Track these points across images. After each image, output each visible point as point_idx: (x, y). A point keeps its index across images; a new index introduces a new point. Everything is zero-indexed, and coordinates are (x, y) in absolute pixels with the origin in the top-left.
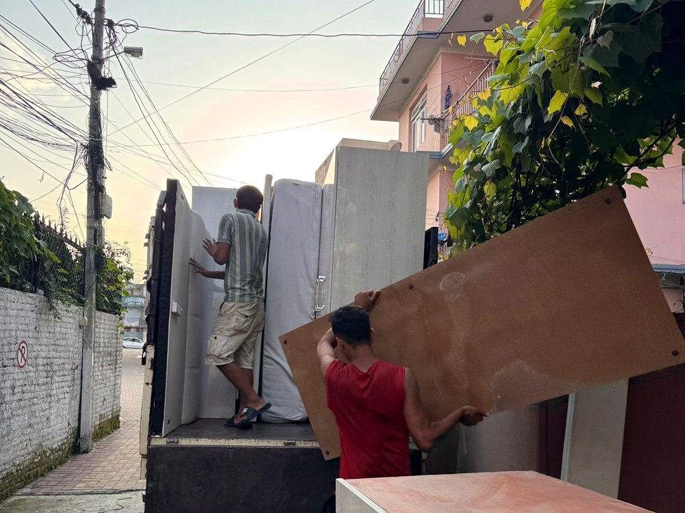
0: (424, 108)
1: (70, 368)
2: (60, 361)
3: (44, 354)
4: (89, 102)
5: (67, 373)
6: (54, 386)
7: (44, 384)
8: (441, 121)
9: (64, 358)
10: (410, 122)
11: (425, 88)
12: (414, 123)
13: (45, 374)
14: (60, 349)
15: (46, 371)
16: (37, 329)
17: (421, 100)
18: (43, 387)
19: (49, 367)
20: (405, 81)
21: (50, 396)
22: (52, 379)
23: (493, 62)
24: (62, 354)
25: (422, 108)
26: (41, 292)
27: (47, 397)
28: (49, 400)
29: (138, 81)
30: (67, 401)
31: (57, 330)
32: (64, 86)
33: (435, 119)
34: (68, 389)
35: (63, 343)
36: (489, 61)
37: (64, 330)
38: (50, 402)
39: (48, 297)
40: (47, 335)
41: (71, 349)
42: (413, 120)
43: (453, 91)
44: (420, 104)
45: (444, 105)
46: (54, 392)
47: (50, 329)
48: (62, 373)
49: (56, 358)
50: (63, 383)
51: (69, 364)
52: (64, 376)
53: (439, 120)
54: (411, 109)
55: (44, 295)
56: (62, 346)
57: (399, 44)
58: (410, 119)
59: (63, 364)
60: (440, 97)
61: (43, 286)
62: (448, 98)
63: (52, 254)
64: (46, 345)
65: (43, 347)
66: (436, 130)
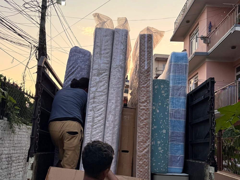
0: (197, 34)
1: (23, 158)
2: (16, 155)
3: (6, 152)
4: (39, 26)
5: (21, 161)
6: (13, 169)
7: (6, 168)
8: (207, 38)
9: (20, 153)
10: (190, 41)
11: (198, 24)
12: (191, 41)
13: (7, 163)
14: (16, 148)
15: (7, 161)
16: (2, 139)
17: (196, 29)
18: (6, 170)
19: (9, 159)
20: (188, 22)
21: (10, 174)
22: (11, 165)
23: (237, 6)
24: (18, 151)
25: (196, 33)
26: (6, 119)
27: (8, 175)
28: (9, 177)
29: (63, 16)
30: (21, 175)
31: (16, 139)
32: (24, 15)
33: (204, 37)
34: (21, 169)
35: (20, 145)
36: (235, 5)
37: (19, 139)
38: (10, 178)
39: (9, 121)
40: (8, 142)
41: (24, 148)
42: (191, 40)
43: (213, 24)
44: (195, 32)
45: (208, 31)
46: (13, 172)
47: (10, 139)
48: (18, 161)
49: (14, 154)
50: (19, 166)
51: (23, 156)
52: (19, 162)
53: (206, 37)
54: (190, 35)
55: (8, 120)
56: (18, 147)
57: (185, 6)
58: (190, 39)
59: (19, 156)
60: (206, 27)
61: (7, 116)
62: (210, 27)
63: (12, 99)
64: (8, 147)
65: (6, 149)
66: (204, 42)
